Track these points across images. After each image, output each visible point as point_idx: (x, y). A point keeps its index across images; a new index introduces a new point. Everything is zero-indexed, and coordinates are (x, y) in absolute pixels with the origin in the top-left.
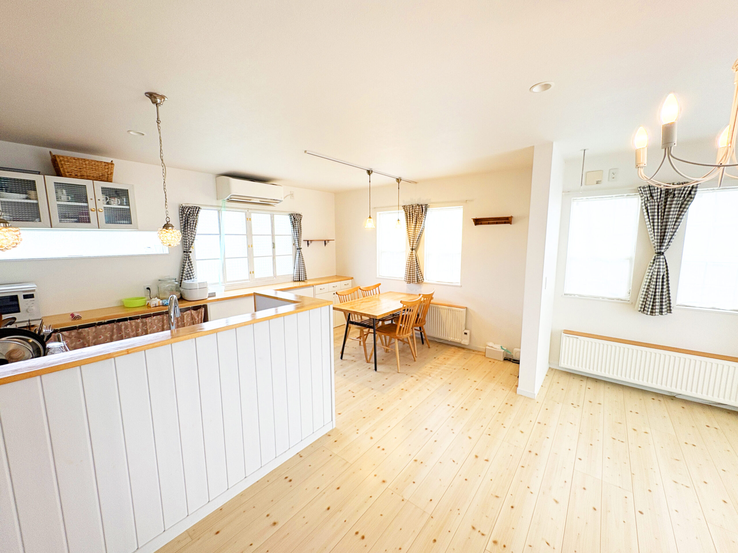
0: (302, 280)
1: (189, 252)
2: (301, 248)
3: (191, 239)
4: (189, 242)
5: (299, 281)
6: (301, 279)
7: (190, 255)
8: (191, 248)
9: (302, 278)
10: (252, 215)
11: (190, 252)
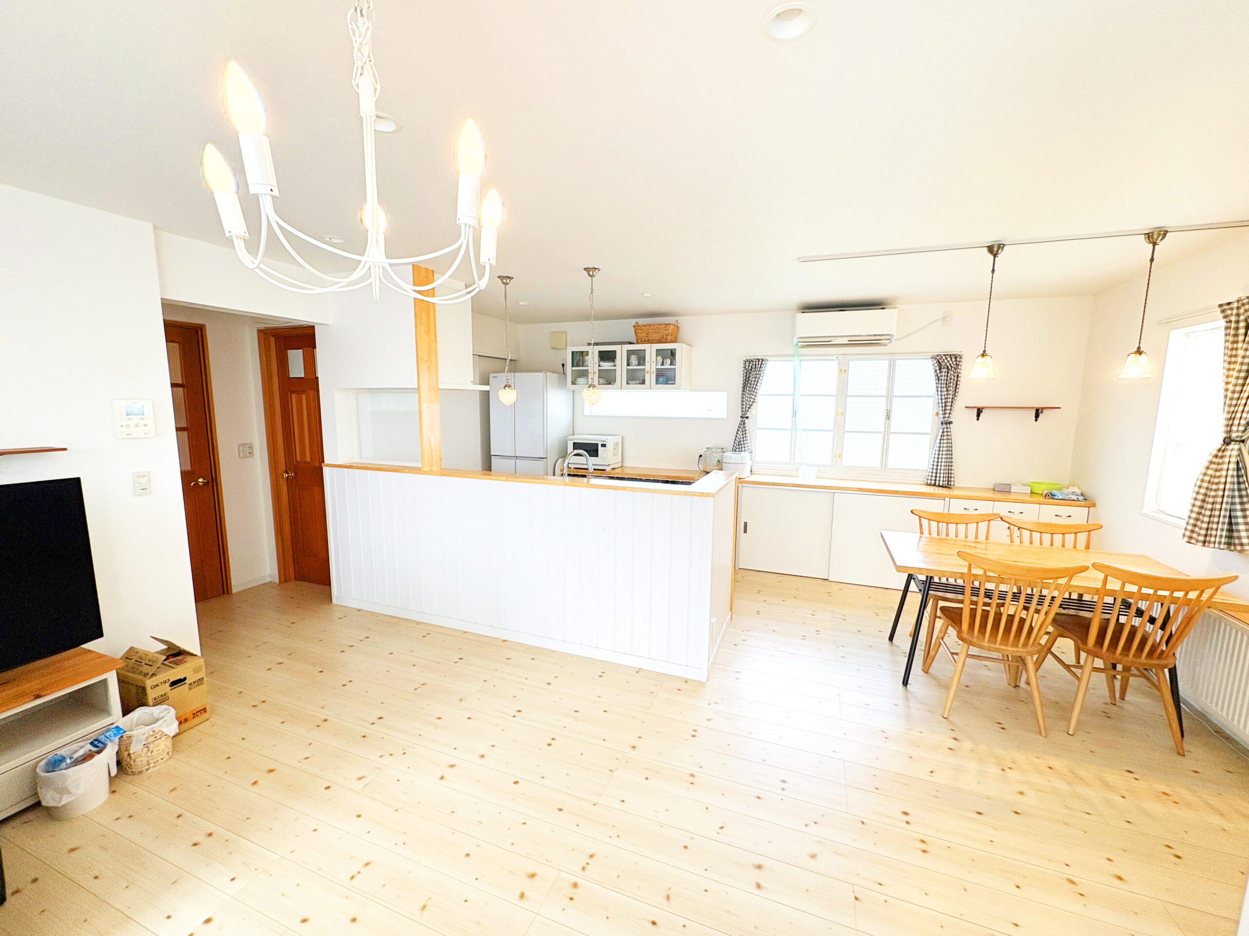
0: (939, 484)
2: (950, 423)
3: (749, 401)
4: (746, 405)
5: (935, 485)
6: (937, 483)
7: (747, 422)
8: (748, 413)
9: (939, 481)
10: (852, 364)
11: (747, 418)
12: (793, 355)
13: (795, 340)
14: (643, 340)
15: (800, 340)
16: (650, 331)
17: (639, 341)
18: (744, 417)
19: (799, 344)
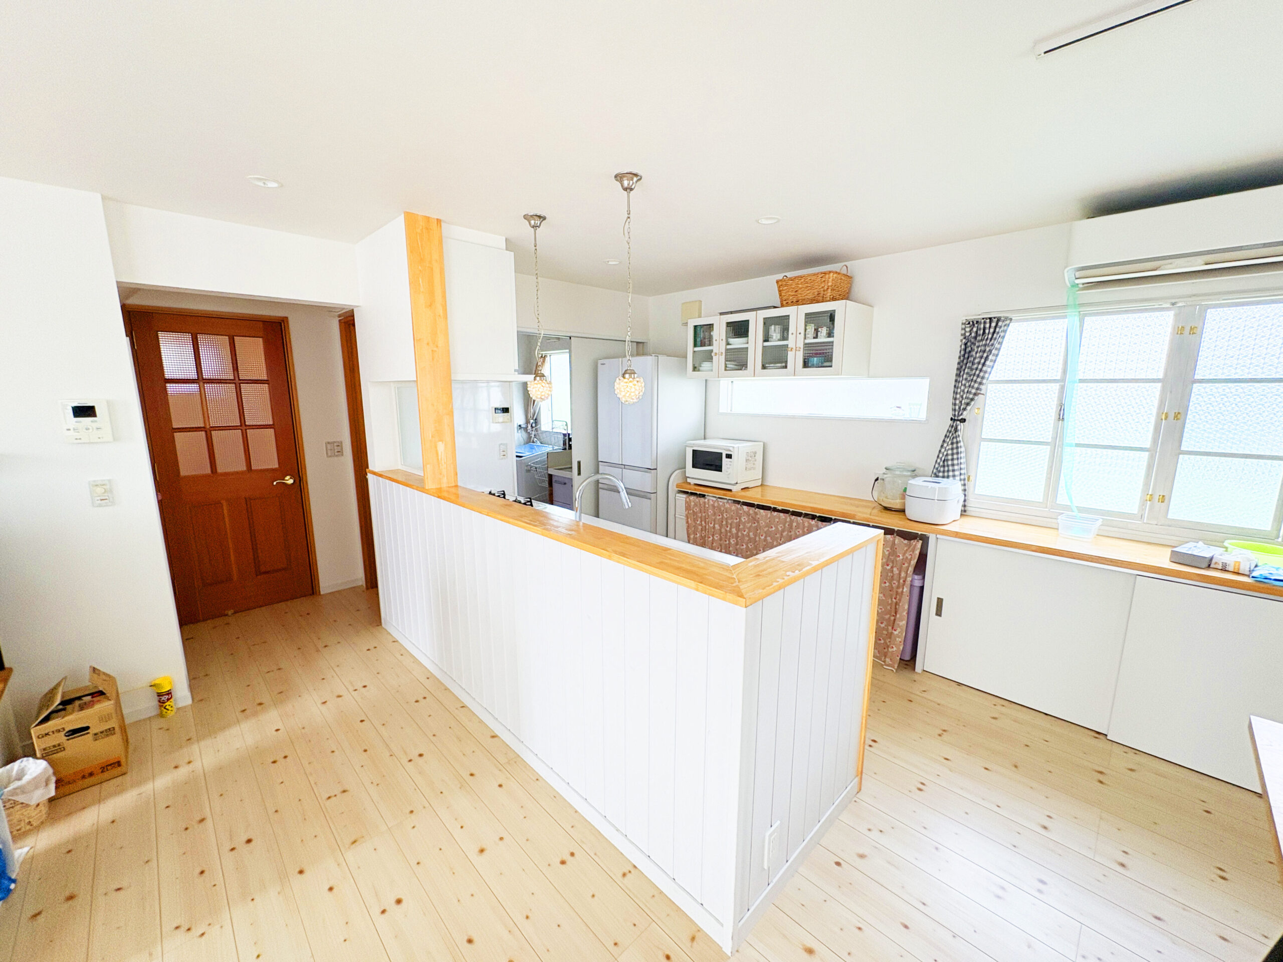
1: (958, 420)
3: (969, 393)
4: (961, 399)
7: (959, 428)
8: (965, 413)
11: (963, 421)
12: (1065, 307)
13: (1068, 276)
14: (790, 302)
15: (1078, 274)
16: (800, 286)
17: (784, 303)
18: (957, 419)
19: (1078, 281)
